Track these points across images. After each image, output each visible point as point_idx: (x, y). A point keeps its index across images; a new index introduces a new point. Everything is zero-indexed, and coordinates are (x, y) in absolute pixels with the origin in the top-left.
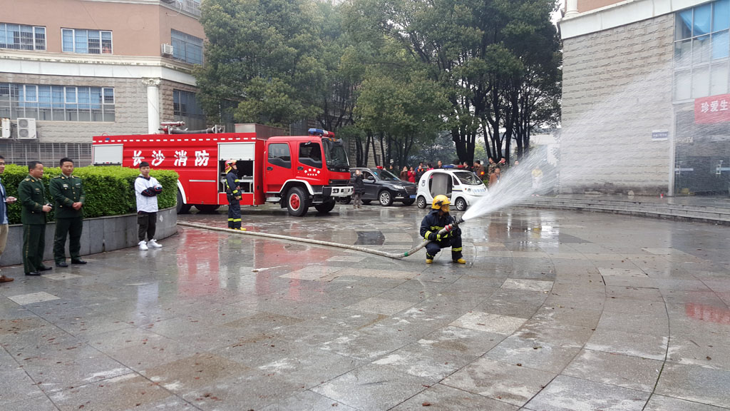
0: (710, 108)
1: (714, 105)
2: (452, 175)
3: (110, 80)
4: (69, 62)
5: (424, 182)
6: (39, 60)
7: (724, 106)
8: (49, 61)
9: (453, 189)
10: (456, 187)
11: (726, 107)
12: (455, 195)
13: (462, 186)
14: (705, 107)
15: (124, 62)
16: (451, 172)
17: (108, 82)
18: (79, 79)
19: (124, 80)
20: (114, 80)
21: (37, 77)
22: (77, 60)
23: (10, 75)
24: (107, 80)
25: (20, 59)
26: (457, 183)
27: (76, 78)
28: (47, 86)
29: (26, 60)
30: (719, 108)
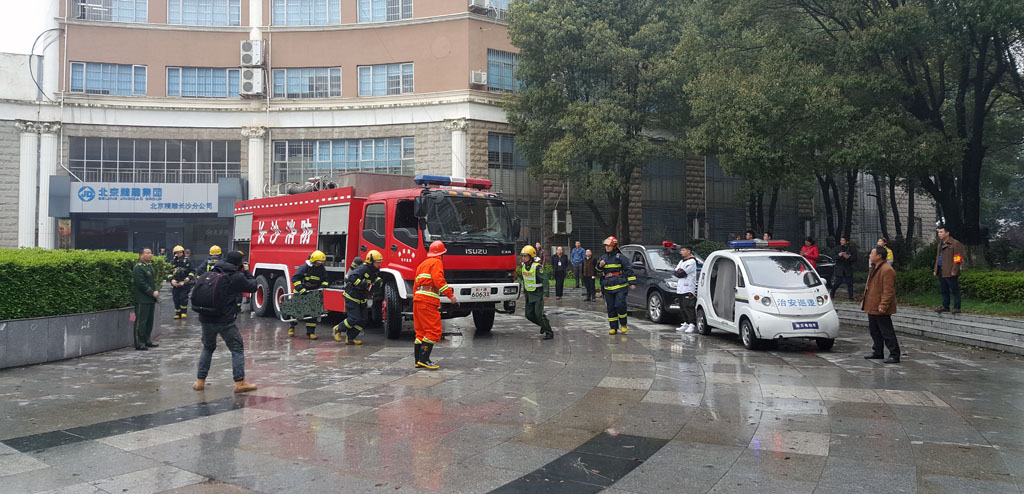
3: (409, 127)
4: (363, 109)
6: (331, 109)
8: (342, 109)
15: (425, 101)
17: (408, 129)
18: (376, 128)
19: (426, 126)
20: (414, 126)
21: (330, 130)
22: (372, 104)
23: (302, 130)
24: (407, 126)
25: (311, 110)
27: (372, 128)
28: (342, 141)
29: (317, 110)
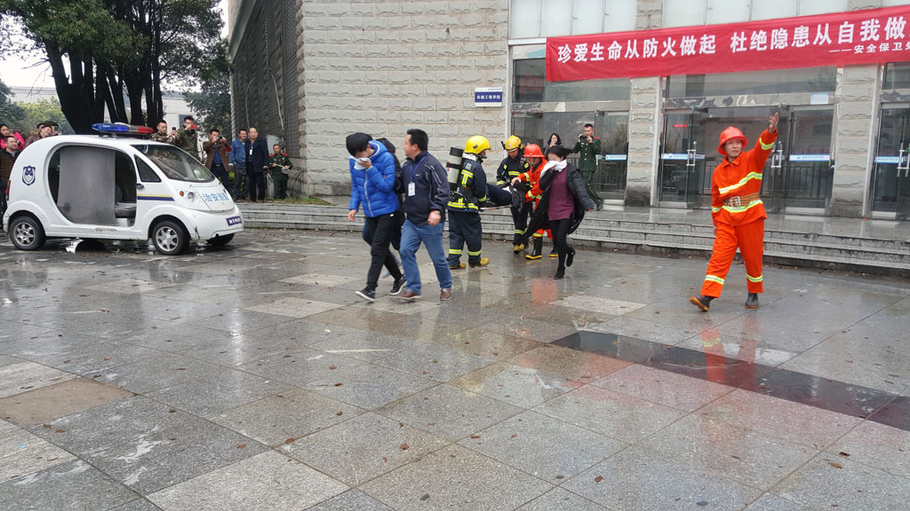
0: (573, 55)
1: (581, 51)
2: (132, 152)
5: (29, 171)
7: (598, 54)
9: (139, 193)
10: (149, 188)
11: (600, 56)
12: (147, 212)
13: (169, 186)
14: (564, 54)
16: (126, 146)
26: (152, 177)
30: (589, 55)
